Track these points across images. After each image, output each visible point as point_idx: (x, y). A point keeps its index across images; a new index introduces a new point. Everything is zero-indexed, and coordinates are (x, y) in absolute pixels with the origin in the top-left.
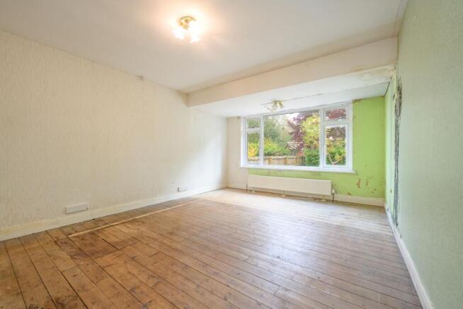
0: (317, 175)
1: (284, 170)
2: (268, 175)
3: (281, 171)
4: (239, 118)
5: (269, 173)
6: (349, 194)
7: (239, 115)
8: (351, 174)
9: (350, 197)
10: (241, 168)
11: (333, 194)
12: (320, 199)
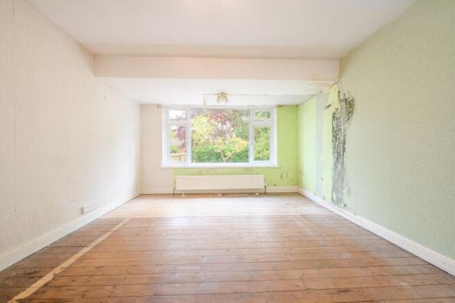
0: (249, 171)
1: (216, 168)
2: (198, 175)
3: (213, 168)
4: (159, 106)
5: (200, 172)
6: (275, 185)
7: (159, 102)
8: (275, 168)
9: (275, 187)
10: (163, 169)
11: (265, 187)
12: (254, 194)
